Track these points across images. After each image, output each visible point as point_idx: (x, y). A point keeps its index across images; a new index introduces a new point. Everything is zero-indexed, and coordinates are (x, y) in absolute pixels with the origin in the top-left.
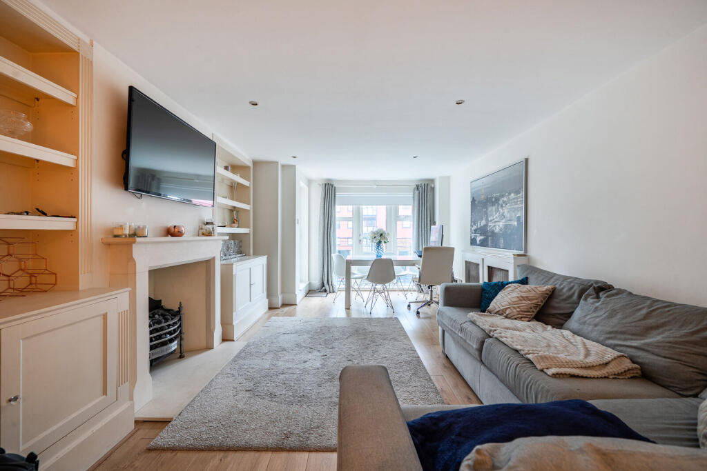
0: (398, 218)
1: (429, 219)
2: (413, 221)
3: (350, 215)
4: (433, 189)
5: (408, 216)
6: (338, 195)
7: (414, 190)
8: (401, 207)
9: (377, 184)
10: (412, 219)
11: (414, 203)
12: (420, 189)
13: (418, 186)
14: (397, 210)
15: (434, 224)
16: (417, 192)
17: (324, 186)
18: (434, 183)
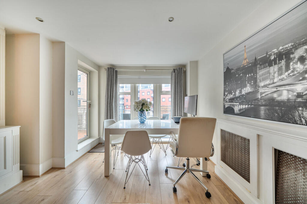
0: (161, 92)
1: (182, 93)
2: (172, 94)
3: (129, 91)
4: (185, 72)
5: (168, 92)
6: (119, 77)
7: (172, 73)
8: (163, 85)
9: (147, 69)
10: (170, 93)
11: (172, 82)
12: (176, 71)
13: (174, 70)
14: (160, 88)
15: (186, 95)
16: (174, 74)
17: (108, 70)
18: (185, 68)
